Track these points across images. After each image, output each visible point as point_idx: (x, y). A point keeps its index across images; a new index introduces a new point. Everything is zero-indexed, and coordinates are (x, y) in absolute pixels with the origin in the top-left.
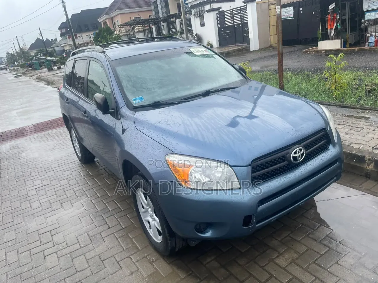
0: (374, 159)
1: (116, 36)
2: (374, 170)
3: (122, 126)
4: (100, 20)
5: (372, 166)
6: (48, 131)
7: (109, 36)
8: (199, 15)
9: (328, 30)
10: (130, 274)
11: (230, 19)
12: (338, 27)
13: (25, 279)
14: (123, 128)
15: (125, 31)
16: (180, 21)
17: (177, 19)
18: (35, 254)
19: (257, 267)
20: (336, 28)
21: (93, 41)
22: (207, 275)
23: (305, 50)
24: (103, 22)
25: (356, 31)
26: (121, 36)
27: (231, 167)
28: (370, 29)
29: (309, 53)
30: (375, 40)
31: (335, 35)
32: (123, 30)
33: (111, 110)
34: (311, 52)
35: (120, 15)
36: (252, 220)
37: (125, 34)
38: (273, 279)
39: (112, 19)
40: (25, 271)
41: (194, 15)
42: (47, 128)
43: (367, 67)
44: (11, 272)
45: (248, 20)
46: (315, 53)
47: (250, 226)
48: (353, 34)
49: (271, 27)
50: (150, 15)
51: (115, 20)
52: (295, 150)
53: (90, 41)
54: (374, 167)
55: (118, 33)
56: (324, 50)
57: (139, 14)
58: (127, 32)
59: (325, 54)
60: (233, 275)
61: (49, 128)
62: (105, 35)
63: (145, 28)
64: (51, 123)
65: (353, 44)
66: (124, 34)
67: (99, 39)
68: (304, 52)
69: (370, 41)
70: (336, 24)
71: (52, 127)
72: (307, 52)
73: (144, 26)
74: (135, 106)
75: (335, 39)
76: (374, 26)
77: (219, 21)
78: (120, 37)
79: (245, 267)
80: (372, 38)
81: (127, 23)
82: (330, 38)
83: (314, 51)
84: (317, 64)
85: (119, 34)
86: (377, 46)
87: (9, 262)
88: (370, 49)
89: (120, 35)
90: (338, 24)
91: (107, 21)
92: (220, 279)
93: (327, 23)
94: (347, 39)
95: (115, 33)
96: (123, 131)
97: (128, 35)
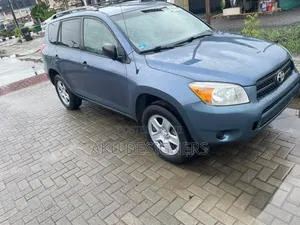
1: (51, 10)
3: (136, 67)
7: (45, 10)
13: (69, 196)
14: (136, 69)
15: (59, 5)
18: (68, 177)
19: (250, 162)
21: (30, 16)
26: (56, 10)
27: (243, 87)
29: (217, 18)
30: (267, 7)
32: (57, 4)
33: (119, 57)
38: (265, 168)
40: (66, 190)
43: (266, 26)
44: (54, 193)
47: (256, 129)
48: (248, 3)
52: (279, 73)
53: (27, 16)
55: (52, 7)
56: (228, 16)
58: (61, 6)
59: (229, 18)
60: (234, 169)
62: (41, 10)
65: (248, 10)
66: (58, 8)
67: (37, 13)
69: (263, 7)
72: (215, 18)
74: (141, 51)
75: (236, 7)
78: (54, 11)
79: (241, 163)
80: (264, 5)
82: (232, 6)
83: (221, 17)
85: (53, 9)
86: (268, 11)
88: (262, 13)
92: (227, 173)
94: (244, 7)
95: (50, 7)
96: (137, 71)
97: (62, 9)
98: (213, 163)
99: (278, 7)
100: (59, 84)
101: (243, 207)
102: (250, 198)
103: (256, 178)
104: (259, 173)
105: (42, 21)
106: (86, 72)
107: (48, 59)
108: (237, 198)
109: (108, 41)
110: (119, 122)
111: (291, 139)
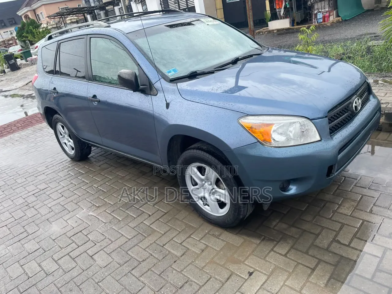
0: (384, 112)
1: (44, 29)
2: (384, 122)
3: (166, 100)
4: (20, 13)
5: (383, 119)
6: (9, 136)
7: (36, 30)
8: (141, 1)
9: (277, 9)
10: (201, 251)
11: (174, 4)
12: (287, 7)
13: (80, 283)
14: (166, 102)
15: (54, 23)
16: (119, 9)
17: (115, 7)
18: (78, 256)
19: (325, 220)
20: (285, 7)
21: (16, 38)
22: (281, 236)
23: (257, 31)
24: (24, 15)
25: (301, 10)
26: (50, 29)
27: (311, 120)
28: (316, 7)
29: (261, 33)
30: (323, 16)
31: (284, 14)
32: (52, 22)
33: (141, 87)
34: (264, 33)
35: (43, 6)
36: (333, 170)
37: (55, 26)
38: (345, 226)
39: (34, 11)
40: (76, 275)
41: (134, 1)
42: (6, 133)
43: (324, 41)
44: (59, 281)
45: (194, 4)
46: (267, 33)
47: (332, 176)
48: (299, 13)
49: (218, 11)
50: (79, 4)
51: (38, 12)
52: (355, 100)
53: (12, 38)
54: (385, 119)
55: (45, 26)
56: (276, 30)
57: (66, 4)
58: (56, 24)
59: (277, 33)
60: (305, 231)
61: (8, 133)
62: (30, 29)
63: (78, 18)
64: (9, 127)
65: (299, 22)
66: (53, 26)
67: (24, 34)
68: (256, 34)
69: (318, 18)
70: (285, 4)
71: (11, 131)
72: (259, 33)
73: (76, 16)
74: (171, 78)
75: (284, 18)
76: (320, 3)
77: (163, 7)
78: (48, 31)
79: (313, 222)
80: (320, 14)
81: (59, 13)
82: (279, 17)
83: (267, 31)
84: (276, 42)
85: (47, 27)
86: (324, 22)
87: (49, 271)
88: (318, 25)
89: (49, 27)
90: (287, 3)
91: (29, 14)
92: (296, 237)
93: (275, 3)
94: (294, 18)
95: (42, 26)
96: (168, 106)
97: (58, 28)
98: (276, 224)
99: (338, 16)
100: (59, 127)
101: (322, 283)
102: (330, 268)
103: (335, 240)
104: (338, 233)
105: (32, 44)
106: (95, 108)
107: (42, 94)
108: (313, 270)
109: (125, 67)
110: (143, 174)
111: (374, 186)
